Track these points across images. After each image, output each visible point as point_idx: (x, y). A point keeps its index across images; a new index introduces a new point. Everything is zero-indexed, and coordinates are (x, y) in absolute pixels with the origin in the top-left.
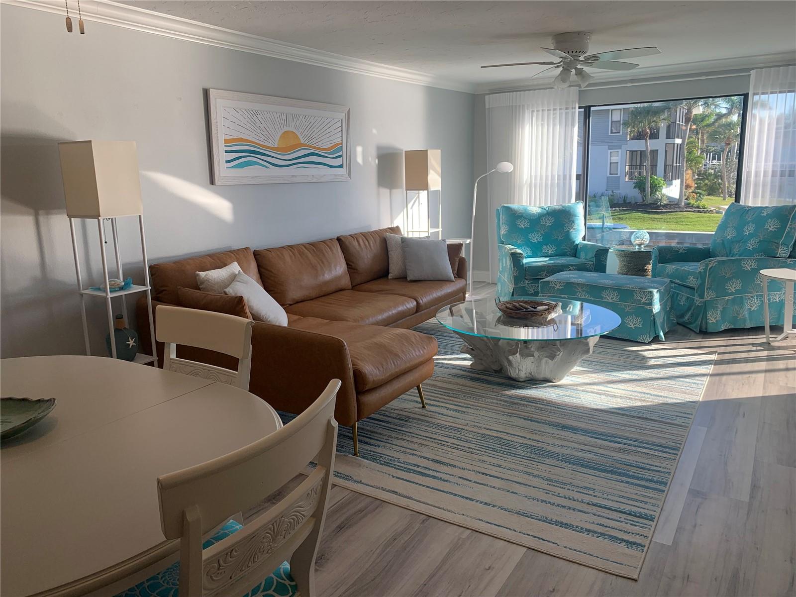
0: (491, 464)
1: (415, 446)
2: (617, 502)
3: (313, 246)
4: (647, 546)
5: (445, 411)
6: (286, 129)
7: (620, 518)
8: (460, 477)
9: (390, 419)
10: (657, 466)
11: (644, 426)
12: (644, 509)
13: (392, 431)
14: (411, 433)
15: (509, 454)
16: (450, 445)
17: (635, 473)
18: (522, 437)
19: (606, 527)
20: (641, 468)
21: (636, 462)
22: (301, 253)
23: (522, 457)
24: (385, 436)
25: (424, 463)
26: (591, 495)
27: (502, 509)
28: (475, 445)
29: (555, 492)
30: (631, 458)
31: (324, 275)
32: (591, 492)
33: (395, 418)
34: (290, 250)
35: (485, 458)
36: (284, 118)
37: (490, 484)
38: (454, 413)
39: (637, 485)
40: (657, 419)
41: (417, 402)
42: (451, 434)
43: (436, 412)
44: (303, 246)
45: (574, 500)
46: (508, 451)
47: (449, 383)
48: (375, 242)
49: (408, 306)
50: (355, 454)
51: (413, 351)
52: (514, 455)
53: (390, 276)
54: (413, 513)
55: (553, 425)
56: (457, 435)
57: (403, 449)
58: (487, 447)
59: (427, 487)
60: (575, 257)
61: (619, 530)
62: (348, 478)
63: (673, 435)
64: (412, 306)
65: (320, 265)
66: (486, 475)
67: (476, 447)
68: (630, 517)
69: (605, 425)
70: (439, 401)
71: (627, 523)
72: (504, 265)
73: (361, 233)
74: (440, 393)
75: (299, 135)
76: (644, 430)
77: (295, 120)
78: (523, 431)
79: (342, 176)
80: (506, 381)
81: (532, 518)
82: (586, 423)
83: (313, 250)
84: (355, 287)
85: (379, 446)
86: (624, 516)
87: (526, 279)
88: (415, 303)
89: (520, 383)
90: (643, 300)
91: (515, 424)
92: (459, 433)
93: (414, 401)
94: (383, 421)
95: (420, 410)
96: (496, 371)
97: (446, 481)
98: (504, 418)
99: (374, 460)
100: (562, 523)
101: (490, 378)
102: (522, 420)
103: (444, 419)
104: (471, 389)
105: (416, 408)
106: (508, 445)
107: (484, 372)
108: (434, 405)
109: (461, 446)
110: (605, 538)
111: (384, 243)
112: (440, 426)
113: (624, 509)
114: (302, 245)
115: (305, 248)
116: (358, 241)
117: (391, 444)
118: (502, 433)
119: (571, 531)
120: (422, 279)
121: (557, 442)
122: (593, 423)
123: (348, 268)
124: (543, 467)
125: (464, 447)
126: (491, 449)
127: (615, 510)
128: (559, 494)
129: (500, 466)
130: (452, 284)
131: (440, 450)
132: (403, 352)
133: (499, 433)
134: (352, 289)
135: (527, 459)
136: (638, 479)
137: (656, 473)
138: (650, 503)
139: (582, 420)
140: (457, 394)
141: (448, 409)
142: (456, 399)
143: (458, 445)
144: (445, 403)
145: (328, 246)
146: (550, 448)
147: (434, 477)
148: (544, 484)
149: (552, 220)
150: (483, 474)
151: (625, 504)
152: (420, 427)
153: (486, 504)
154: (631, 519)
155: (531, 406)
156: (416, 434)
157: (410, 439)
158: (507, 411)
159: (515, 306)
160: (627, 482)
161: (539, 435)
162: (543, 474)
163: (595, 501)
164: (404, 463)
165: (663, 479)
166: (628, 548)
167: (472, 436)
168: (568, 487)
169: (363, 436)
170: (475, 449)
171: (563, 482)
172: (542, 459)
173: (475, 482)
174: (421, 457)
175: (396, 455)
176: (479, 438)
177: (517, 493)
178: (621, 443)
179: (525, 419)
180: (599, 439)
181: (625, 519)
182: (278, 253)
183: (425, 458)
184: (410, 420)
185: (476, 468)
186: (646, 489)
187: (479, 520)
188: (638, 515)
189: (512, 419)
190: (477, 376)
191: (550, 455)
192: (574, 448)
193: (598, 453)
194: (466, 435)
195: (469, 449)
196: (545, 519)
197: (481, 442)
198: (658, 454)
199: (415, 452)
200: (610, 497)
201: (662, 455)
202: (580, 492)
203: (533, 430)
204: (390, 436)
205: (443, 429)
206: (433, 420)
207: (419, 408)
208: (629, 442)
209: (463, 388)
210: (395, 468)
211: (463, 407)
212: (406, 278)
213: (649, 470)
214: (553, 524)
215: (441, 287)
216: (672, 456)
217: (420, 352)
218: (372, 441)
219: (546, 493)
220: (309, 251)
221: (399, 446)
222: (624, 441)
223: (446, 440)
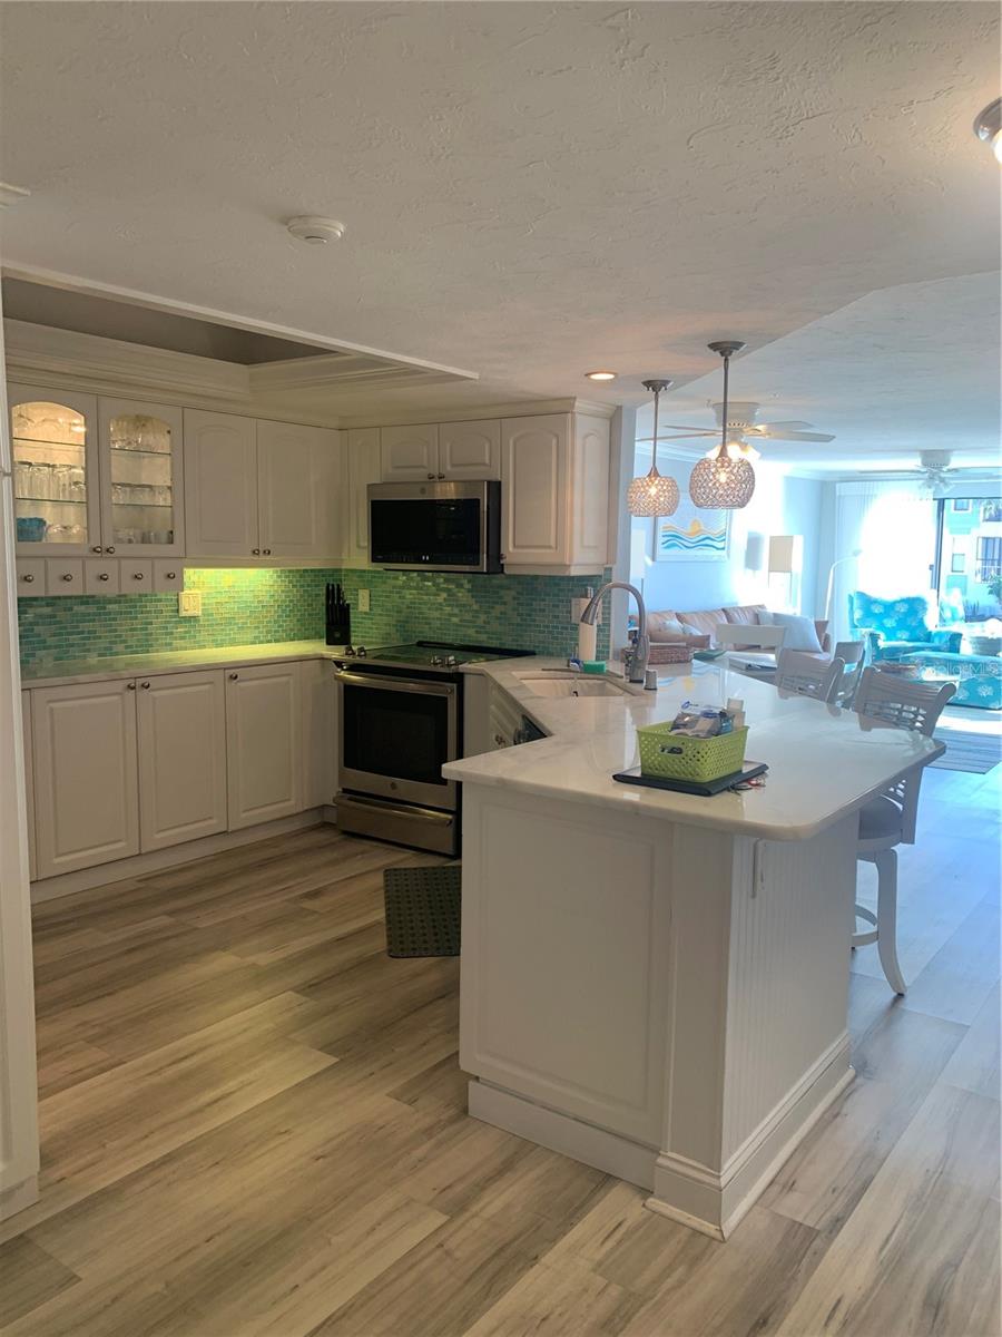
6: (695, 518)
22: (703, 618)
48: (750, 615)
60: (928, 641)
75: (701, 523)
79: (724, 557)
111: (756, 617)
115: (705, 614)
116: (737, 613)
145: (719, 614)
220: (709, 617)
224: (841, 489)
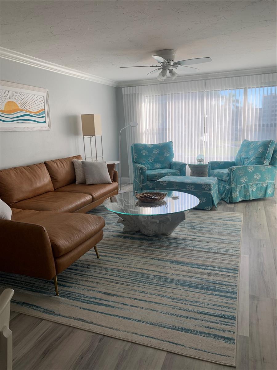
0: (139, 291)
1: (94, 285)
2: (213, 309)
3: (29, 167)
4: (236, 339)
5: (110, 259)
6: (9, 100)
7: (217, 320)
8: (121, 303)
9: (78, 268)
10: (229, 282)
11: (218, 258)
12: (228, 312)
13: (79, 275)
14: (91, 276)
15: (148, 283)
16: (115, 281)
17: (219, 288)
18: (154, 271)
19: (211, 328)
20: (221, 284)
21: (218, 281)
22: (22, 172)
23: (156, 284)
24: (75, 279)
25: (99, 295)
26: (198, 306)
27: (148, 324)
28: (129, 280)
29: (177, 307)
30: (215, 278)
31: (36, 184)
32: (198, 304)
33: (82, 267)
34: (15, 170)
35: (135, 288)
36: (7, 93)
37: (139, 306)
38: (115, 259)
39: (221, 296)
40: (223, 252)
41: (94, 255)
42: (115, 274)
43: (105, 260)
44: (24, 168)
45: (189, 311)
46: (148, 281)
47: (112, 241)
48: (67, 164)
49: (87, 199)
50: (56, 295)
51: (90, 227)
52: (151, 284)
53: (77, 182)
54: (93, 334)
55: (171, 262)
56: (118, 274)
57: (86, 287)
58: (136, 280)
59: (102, 313)
60: (170, 169)
61: (218, 330)
62: (51, 313)
63: (233, 261)
64: (89, 198)
65: (34, 178)
66: (137, 299)
67: (129, 281)
68: (222, 319)
69: (197, 259)
70: (107, 253)
71: (221, 324)
72: (137, 174)
73: (58, 159)
74: (107, 247)
75: (18, 104)
76: (218, 260)
77: (15, 95)
78: (154, 267)
79: (46, 127)
80: (143, 237)
81: (167, 328)
82: (188, 258)
83: (29, 170)
84: (56, 190)
85: (71, 287)
86: (219, 319)
87: (148, 181)
88: (91, 197)
89: (150, 237)
90: (206, 189)
91: (150, 263)
92: (119, 272)
93: (92, 254)
94: (74, 270)
95: (97, 260)
96: (137, 232)
97: (113, 307)
98: (144, 260)
99: (68, 297)
100: (185, 329)
101: (134, 236)
102: (154, 260)
103: (110, 264)
104: (124, 244)
105: (93, 258)
106: (147, 277)
107: (130, 232)
108: (104, 256)
109: (121, 281)
110: (211, 337)
111: (73, 164)
112: (108, 269)
113: (218, 314)
114: (22, 167)
115: (24, 169)
116: (57, 164)
117: (79, 285)
118: (143, 270)
119: (191, 334)
120: (95, 183)
121: (174, 272)
122: (191, 258)
123: (51, 179)
124: (169, 290)
125: (123, 281)
126: (138, 281)
127: (213, 315)
128: (180, 307)
129: (144, 292)
130: (111, 185)
131: (109, 285)
132: (84, 228)
133: (141, 270)
134: (55, 191)
135: (159, 286)
136: (221, 291)
137: (230, 287)
138: (231, 307)
139: (186, 257)
140: (116, 247)
141: (112, 257)
142: (116, 251)
143: (119, 281)
144: (110, 253)
145: (38, 167)
146: (171, 277)
147: (106, 305)
148: (170, 302)
149: (159, 151)
150: (135, 299)
151: (217, 310)
152: (96, 271)
153: (139, 321)
154: (223, 320)
155: (157, 251)
156: (94, 276)
157: (90, 280)
158: (145, 255)
159: (145, 196)
160: (216, 295)
161: (164, 269)
162: (170, 295)
163: (202, 310)
164: (87, 297)
165: (234, 290)
166: (226, 342)
167: (127, 274)
168: (184, 302)
169: (62, 281)
170: (129, 282)
171: (182, 299)
172: (168, 284)
173: (131, 306)
174: (98, 292)
175: (81, 292)
176: (131, 274)
177: (156, 311)
178: (208, 269)
179: (155, 259)
180: (196, 268)
181: (220, 321)
182: (7, 172)
183: (100, 292)
184: (90, 267)
185: (130, 296)
186: (227, 298)
187: (136, 334)
188: (226, 317)
189: (148, 260)
190: (127, 235)
191: (171, 281)
192: (184, 275)
193: (197, 277)
194: (123, 273)
195: (126, 283)
196: (174, 327)
197: (132, 277)
198: (228, 275)
199: (94, 289)
200: (209, 306)
201: (231, 275)
202: (192, 305)
203: (160, 266)
204: (79, 279)
205: (110, 271)
206: (104, 266)
207: (95, 259)
208: (212, 268)
209: (120, 243)
210: (82, 302)
211: (120, 255)
212: (85, 183)
213: (226, 285)
214: (179, 331)
215: (105, 187)
216: (235, 275)
217: (94, 227)
218: (67, 284)
219: (173, 308)
220: (27, 171)
221: (84, 285)
222: (209, 268)
223: (112, 278)
224: (125, 91)
